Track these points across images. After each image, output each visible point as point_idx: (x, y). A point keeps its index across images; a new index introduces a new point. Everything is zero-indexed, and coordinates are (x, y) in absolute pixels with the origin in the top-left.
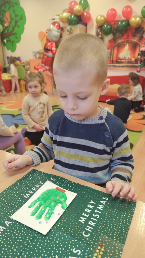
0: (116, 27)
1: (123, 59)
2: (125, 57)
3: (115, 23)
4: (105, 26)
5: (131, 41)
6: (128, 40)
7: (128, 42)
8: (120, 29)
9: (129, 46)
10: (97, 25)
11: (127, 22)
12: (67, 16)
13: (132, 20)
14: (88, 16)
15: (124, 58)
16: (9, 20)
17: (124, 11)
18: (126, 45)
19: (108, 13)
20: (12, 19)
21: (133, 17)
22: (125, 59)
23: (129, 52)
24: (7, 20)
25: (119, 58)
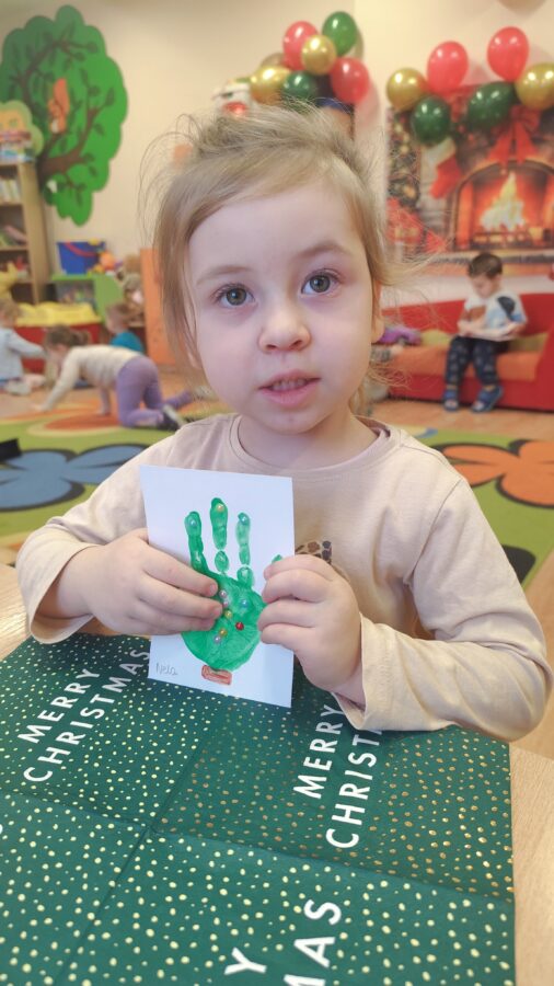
0: (464, 110)
1: (494, 233)
2: (503, 226)
3: (460, 95)
4: (424, 108)
5: (526, 161)
6: (512, 158)
7: (512, 166)
8: (483, 116)
9: (518, 182)
10: (393, 109)
11: (507, 91)
12: (277, 79)
13: (526, 82)
14: (357, 74)
15: (498, 229)
16: (68, 107)
17: (493, 47)
18: (506, 177)
19: (433, 61)
20: (76, 105)
21: (530, 70)
22: (503, 231)
23: (520, 204)
24: (57, 108)
25: (482, 228)
